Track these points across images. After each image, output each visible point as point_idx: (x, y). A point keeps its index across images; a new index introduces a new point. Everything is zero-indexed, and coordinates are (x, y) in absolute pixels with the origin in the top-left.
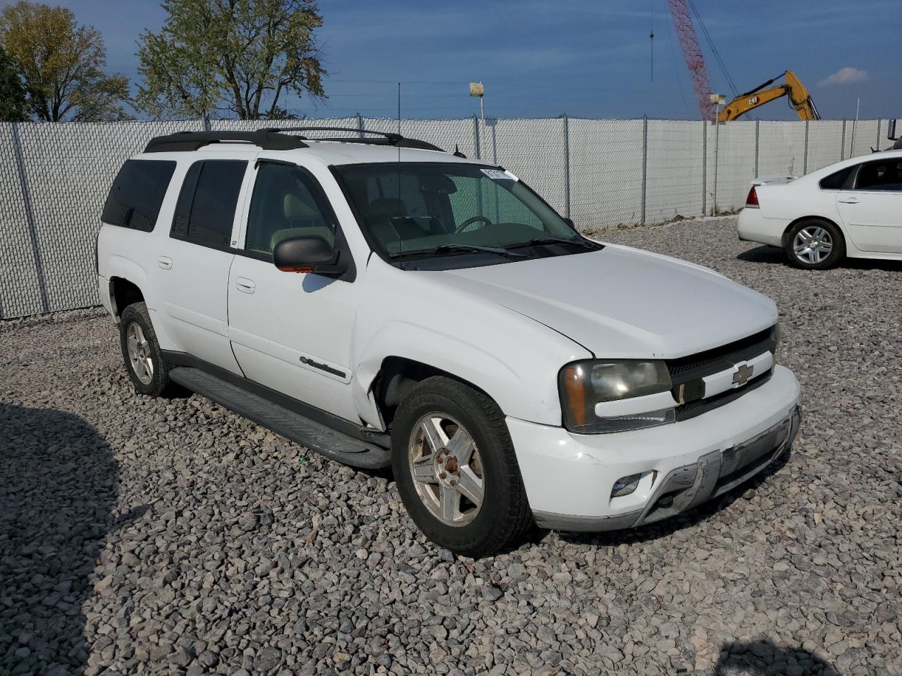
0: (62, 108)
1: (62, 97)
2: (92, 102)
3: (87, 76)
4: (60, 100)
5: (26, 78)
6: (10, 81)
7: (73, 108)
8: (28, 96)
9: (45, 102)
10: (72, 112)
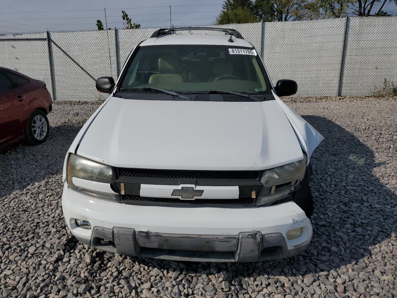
0: (288, 18)
1: (289, 13)
2: (300, 14)
3: (301, 2)
4: (288, 14)
5: (277, 6)
6: (271, 7)
7: (292, 17)
8: (276, 13)
9: (282, 15)
10: (292, 18)
